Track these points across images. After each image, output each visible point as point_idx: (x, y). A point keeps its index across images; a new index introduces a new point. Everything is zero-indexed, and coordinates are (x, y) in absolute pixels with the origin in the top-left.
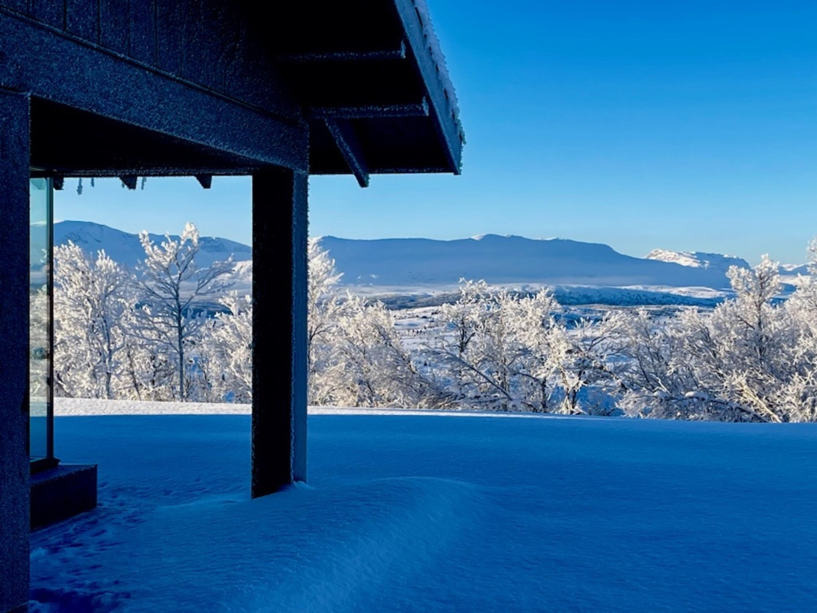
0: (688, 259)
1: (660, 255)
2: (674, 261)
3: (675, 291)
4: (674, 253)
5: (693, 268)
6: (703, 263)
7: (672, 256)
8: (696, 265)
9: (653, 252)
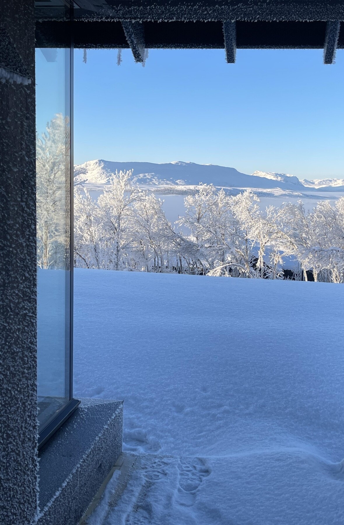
0: (271, 176)
1: (258, 174)
2: (265, 177)
3: (265, 191)
4: (265, 173)
5: (273, 180)
6: (277, 178)
7: (264, 174)
8: (274, 179)
9: (255, 172)
